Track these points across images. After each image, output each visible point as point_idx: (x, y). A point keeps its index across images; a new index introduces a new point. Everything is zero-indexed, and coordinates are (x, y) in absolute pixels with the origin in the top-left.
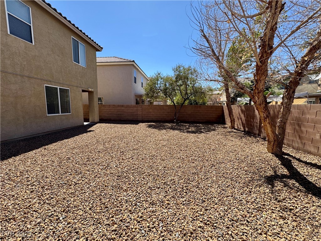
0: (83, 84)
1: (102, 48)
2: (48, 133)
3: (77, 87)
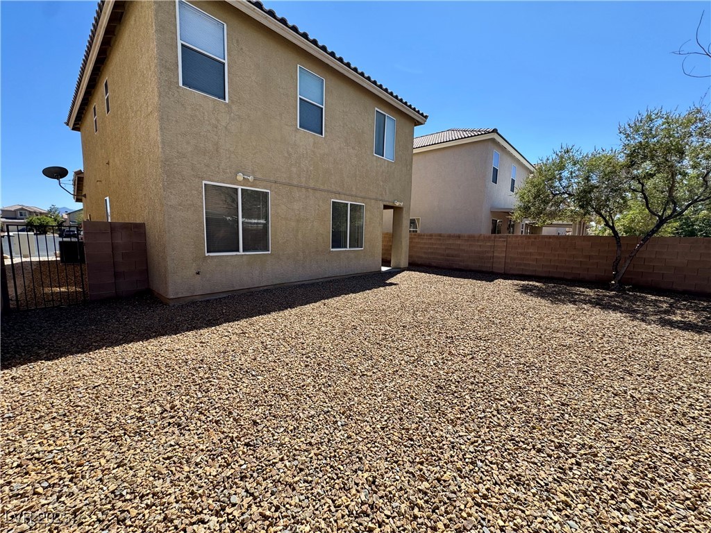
0: (386, 193)
2: (329, 280)
3: (376, 200)
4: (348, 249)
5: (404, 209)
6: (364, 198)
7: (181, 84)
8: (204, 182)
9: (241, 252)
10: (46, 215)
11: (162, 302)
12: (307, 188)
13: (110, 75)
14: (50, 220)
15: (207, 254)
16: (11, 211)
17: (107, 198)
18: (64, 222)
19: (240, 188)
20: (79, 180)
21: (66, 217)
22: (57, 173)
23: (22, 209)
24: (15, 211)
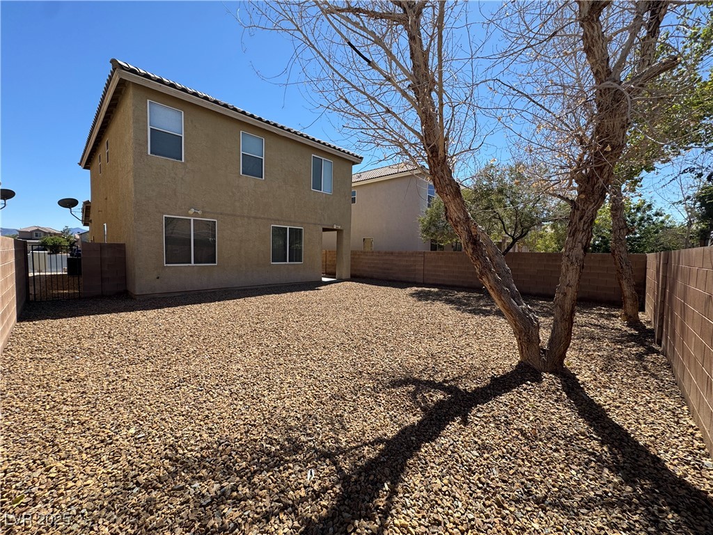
0: (324, 219)
1: (361, 158)
2: (270, 286)
3: (315, 224)
4: (288, 263)
5: (344, 231)
6: (302, 223)
7: (149, 153)
8: (164, 216)
9: (193, 264)
10: (59, 235)
11: (132, 298)
12: (249, 218)
13: (110, 137)
14: (62, 240)
15: (165, 265)
16: (27, 232)
17: (105, 224)
18: (75, 242)
19: (192, 219)
20: (87, 208)
21: (78, 237)
22: (69, 203)
23: (38, 230)
24: (32, 232)
